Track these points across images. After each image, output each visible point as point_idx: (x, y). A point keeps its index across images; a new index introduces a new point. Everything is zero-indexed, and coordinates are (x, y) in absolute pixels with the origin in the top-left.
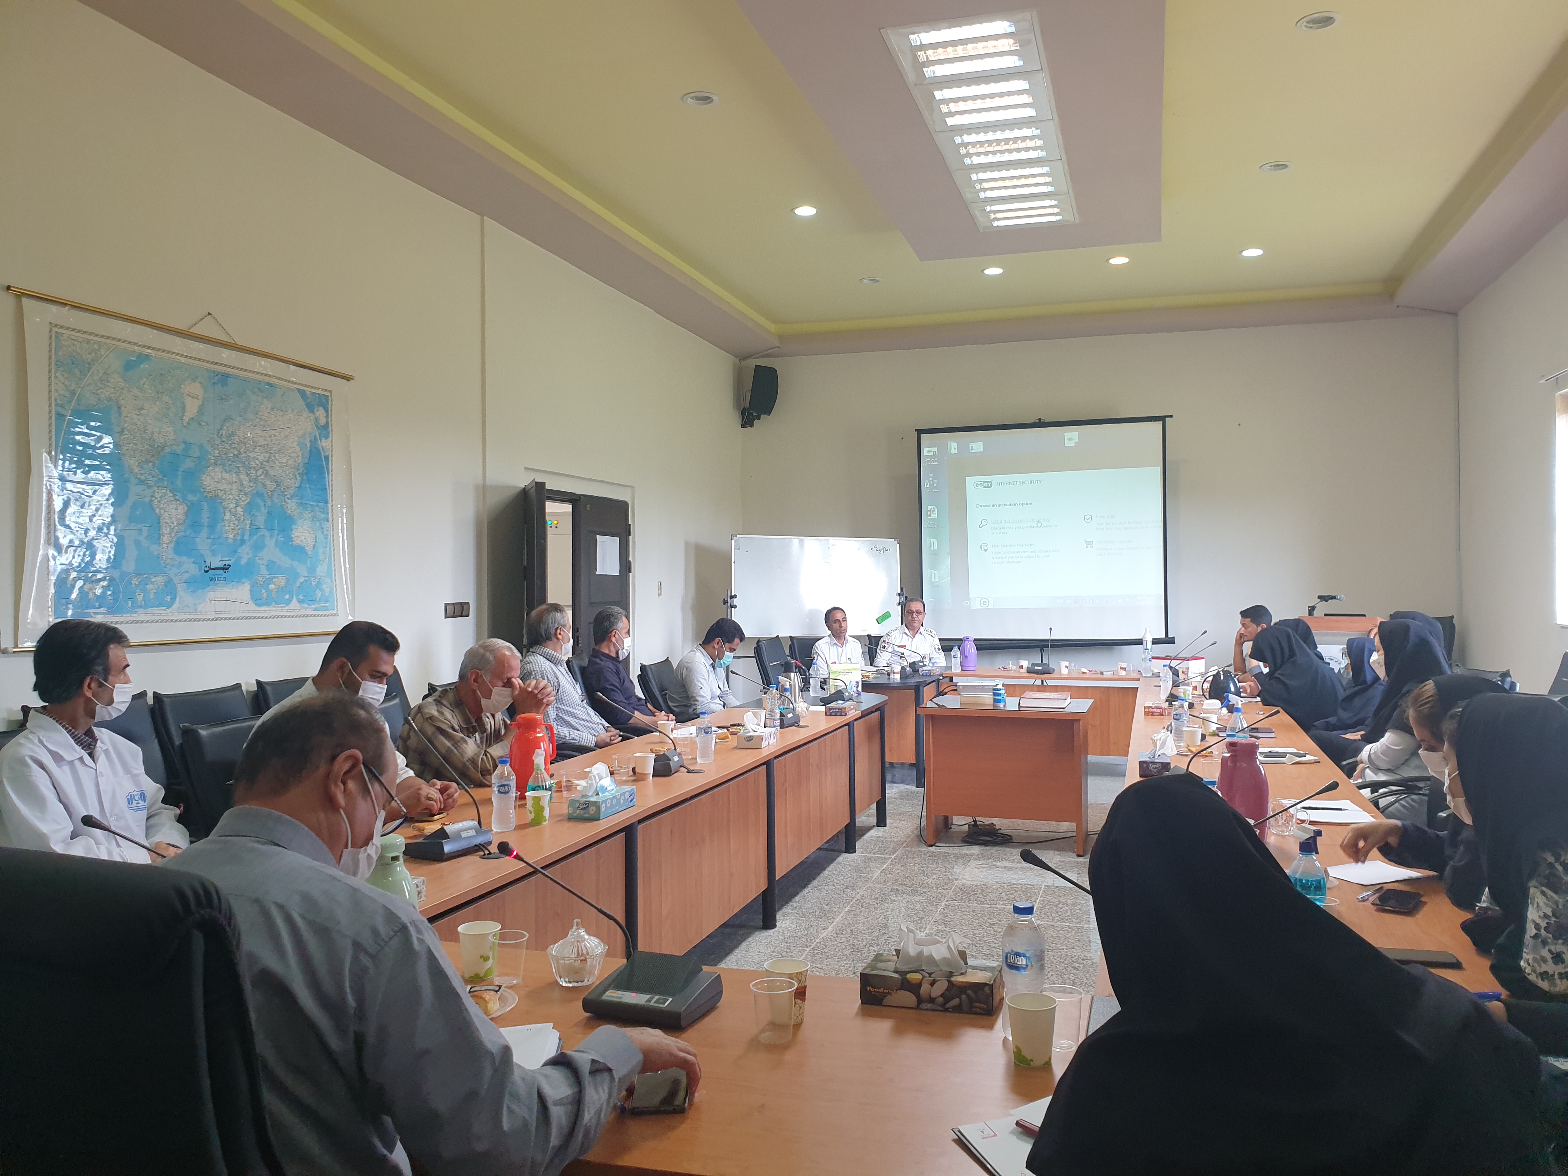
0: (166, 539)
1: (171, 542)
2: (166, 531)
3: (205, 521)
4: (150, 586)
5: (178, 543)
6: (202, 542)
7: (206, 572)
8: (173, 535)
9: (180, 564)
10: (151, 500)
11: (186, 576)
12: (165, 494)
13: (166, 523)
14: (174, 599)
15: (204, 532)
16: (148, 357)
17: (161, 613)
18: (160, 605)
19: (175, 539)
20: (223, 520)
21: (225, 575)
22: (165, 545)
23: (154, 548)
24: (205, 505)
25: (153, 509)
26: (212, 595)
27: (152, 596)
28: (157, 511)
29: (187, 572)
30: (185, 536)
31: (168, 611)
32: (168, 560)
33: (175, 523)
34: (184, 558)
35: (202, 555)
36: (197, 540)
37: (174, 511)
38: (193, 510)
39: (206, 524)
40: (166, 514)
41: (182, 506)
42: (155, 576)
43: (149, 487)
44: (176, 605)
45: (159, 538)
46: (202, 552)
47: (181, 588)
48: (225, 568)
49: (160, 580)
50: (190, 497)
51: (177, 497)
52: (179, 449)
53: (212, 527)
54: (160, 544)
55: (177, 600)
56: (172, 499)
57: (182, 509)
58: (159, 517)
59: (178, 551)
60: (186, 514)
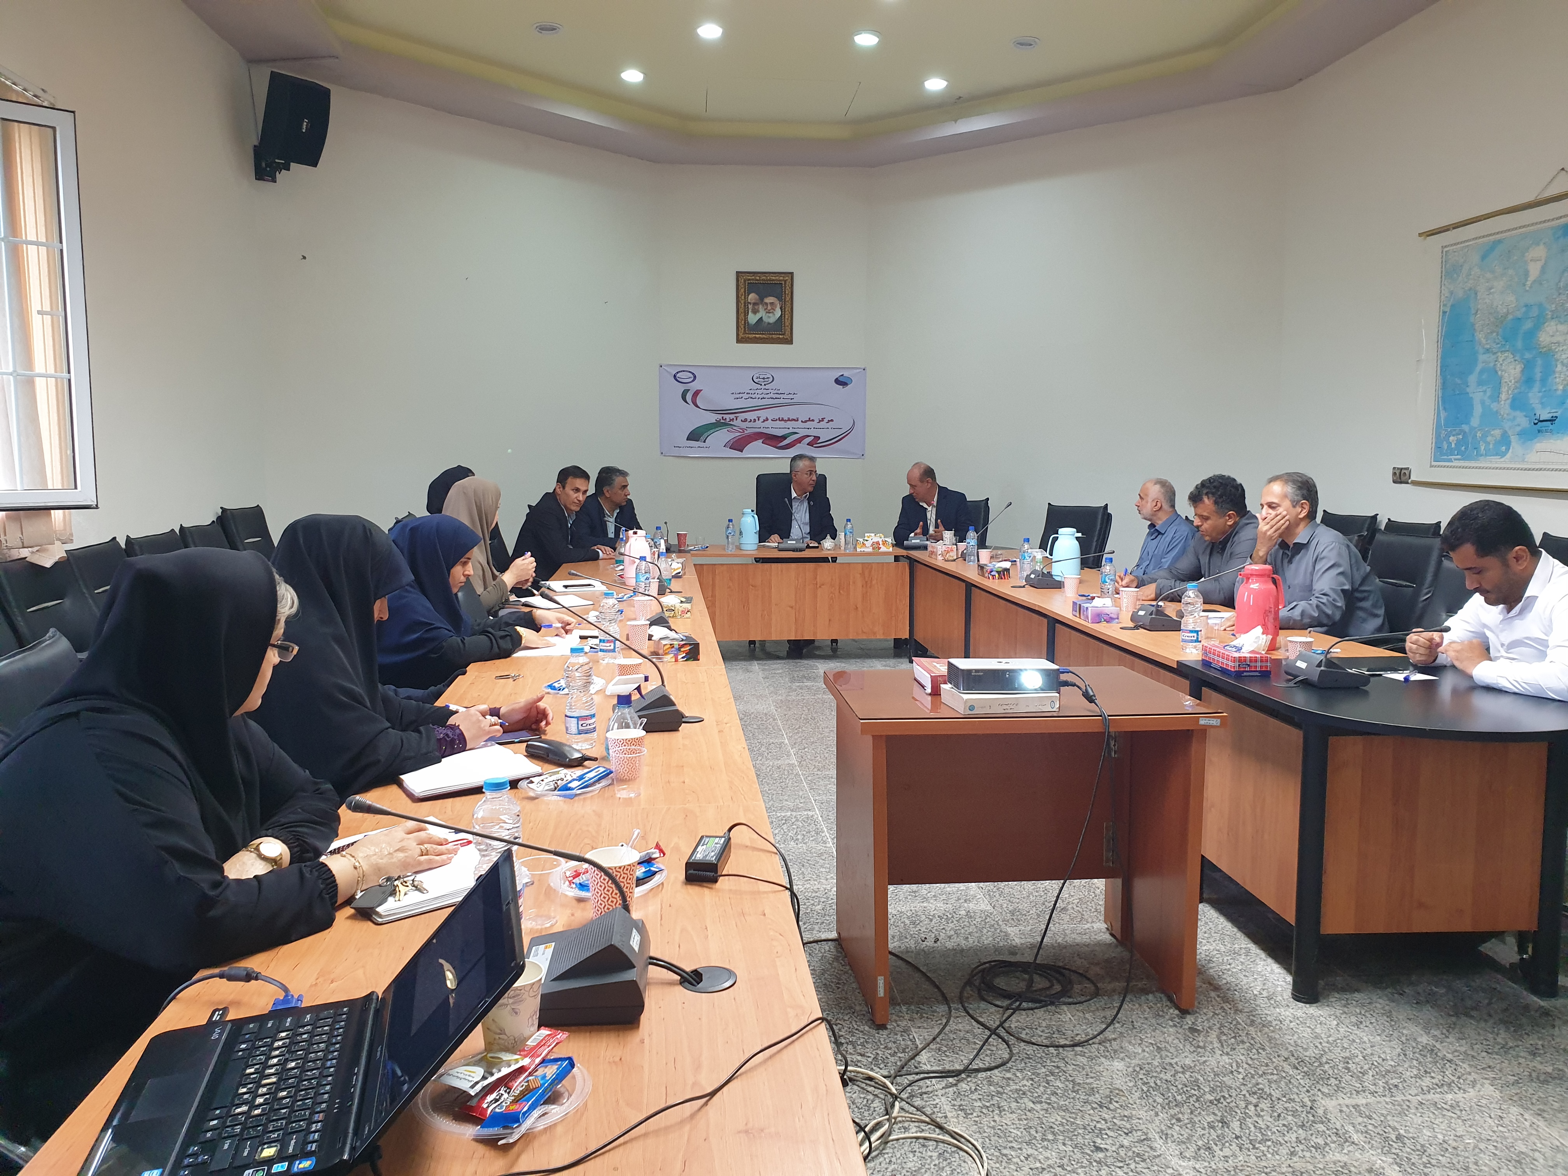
0: (1503, 396)
1: (1508, 399)
2: (1504, 389)
3: (1538, 376)
4: (1489, 439)
5: (1514, 399)
6: (1534, 397)
7: (1535, 424)
8: (1510, 392)
9: (1515, 418)
10: (1495, 365)
11: (1518, 429)
12: (1507, 357)
13: (1506, 382)
14: (1508, 449)
15: (1537, 385)
16: (1500, 241)
17: (1496, 462)
18: (1497, 454)
19: (1511, 396)
20: (1554, 372)
21: (1551, 427)
22: (1502, 402)
23: (1494, 406)
24: (1539, 362)
25: (1496, 372)
26: (1539, 446)
27: (1491, 446)
28: (1500, 373)
29: (1519, 425)
30: (1520, 393)
31: (1502, 460)
32: (1505, 415)
33: (1513, 381)
34: (1518, 413)
35: (1533, 409)
36: (1530, 395)
37: (1513, 372)
38: (1528, 366)
39: (1538, 379)
40: (1506, 374)
41: (1519, 366)
42: (1493, 430)
43: (1495, 353)
44: (1508, 455)
45: (1499, 397)
46: (1533, 405)
47: (1514, 439)
48: (1552, 420)
49: (1497, 433)
50: (1528, 356)
51: (1516, 358)
52: (1519, 314)
53: (1544, 381)
54: (1499, 402)
55: (1510, 451)
56: (1512, 360)
57: (1519, 368)
58: (1501, 377)
59: (1513, 407)
60: (1522, 371)
